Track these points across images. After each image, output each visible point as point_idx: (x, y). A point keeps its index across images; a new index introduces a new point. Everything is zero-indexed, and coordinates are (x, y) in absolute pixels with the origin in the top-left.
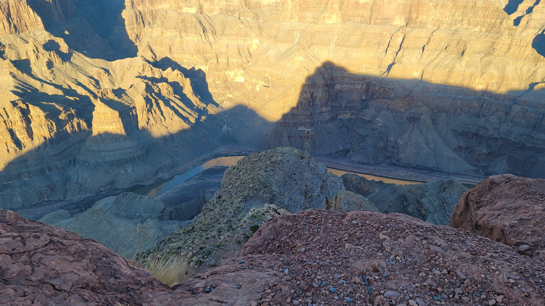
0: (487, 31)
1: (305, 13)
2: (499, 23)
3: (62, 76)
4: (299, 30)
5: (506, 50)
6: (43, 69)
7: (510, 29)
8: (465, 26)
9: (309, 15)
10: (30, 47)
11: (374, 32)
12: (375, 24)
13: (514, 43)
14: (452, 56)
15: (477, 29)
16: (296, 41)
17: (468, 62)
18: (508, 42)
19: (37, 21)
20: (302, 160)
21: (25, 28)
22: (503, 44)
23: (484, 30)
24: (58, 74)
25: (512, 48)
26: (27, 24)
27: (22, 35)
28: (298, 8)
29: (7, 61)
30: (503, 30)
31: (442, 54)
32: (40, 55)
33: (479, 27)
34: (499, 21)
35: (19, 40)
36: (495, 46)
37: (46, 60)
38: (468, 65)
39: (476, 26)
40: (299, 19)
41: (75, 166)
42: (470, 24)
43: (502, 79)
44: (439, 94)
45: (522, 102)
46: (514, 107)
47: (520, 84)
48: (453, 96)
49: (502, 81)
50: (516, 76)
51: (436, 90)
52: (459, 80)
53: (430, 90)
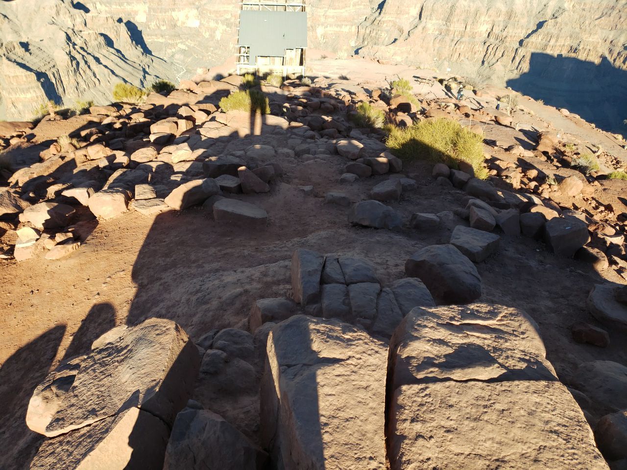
43: (510, 15)
44: (440, 37)
45: (529, 44)
46: (520, 50)
47: (529, 22)
48: (456, 39)
49: (509, 19)
50: (525, 12)
51: (437, 32)
52: (463, 17)
53: (430, 32)
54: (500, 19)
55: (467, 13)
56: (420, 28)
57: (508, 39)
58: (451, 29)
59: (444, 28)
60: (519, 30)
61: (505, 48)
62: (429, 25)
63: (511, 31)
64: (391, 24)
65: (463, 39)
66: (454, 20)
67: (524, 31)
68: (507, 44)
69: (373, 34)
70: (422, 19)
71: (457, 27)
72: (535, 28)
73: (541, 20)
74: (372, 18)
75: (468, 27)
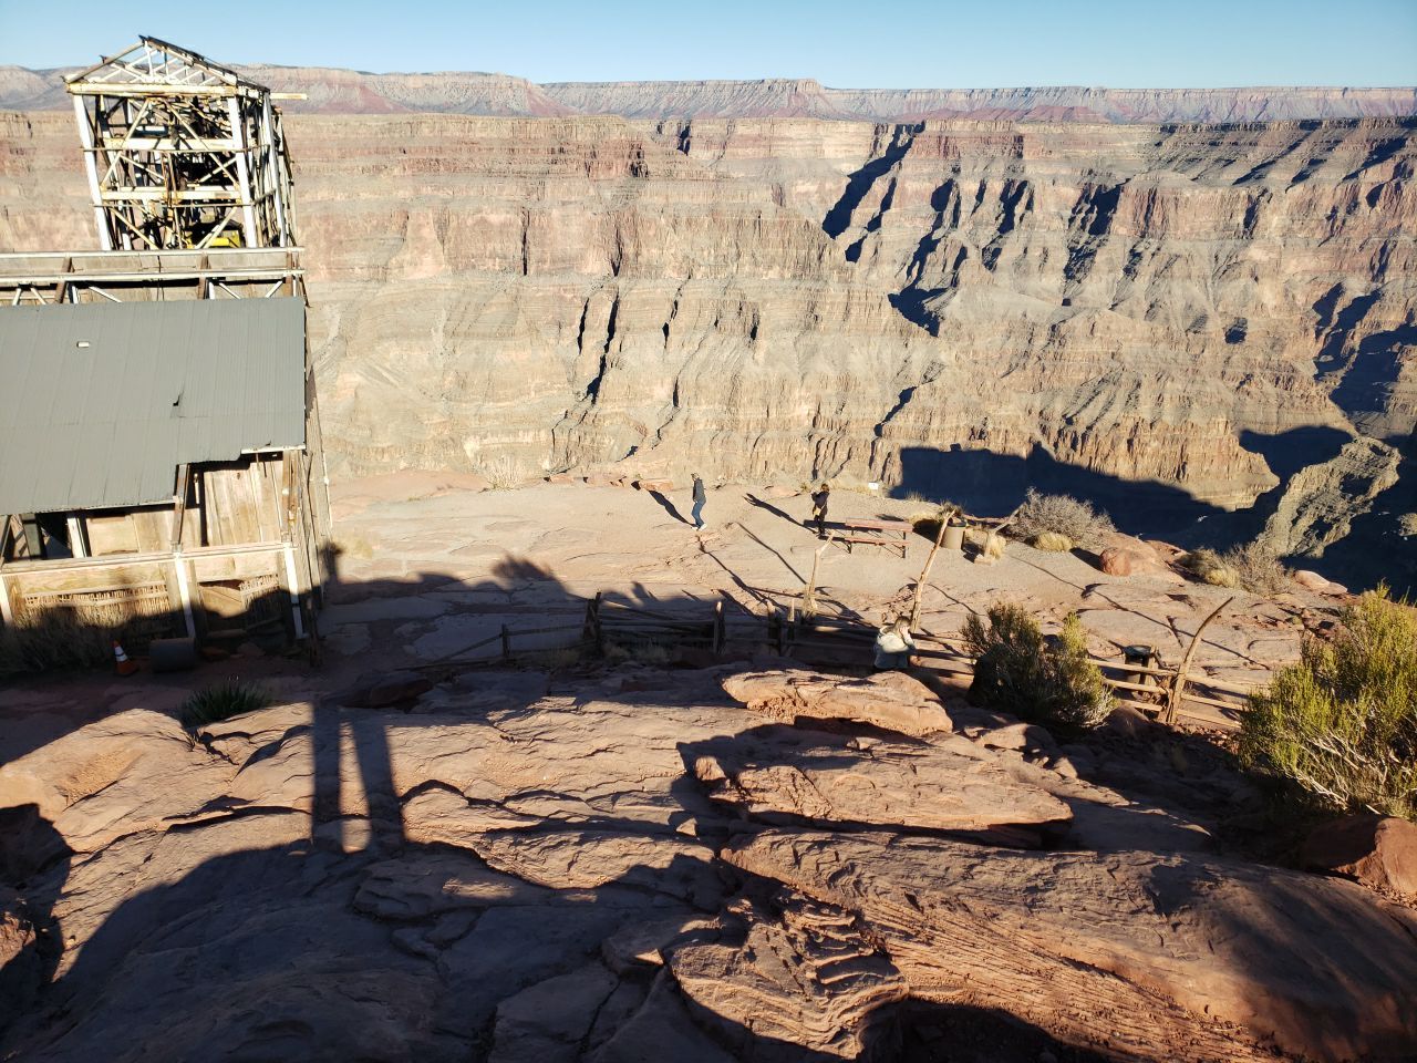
0: (794, 276)
2: (816, 257)
5: (840, 318)
7: (841, 270)
8: (747, 269)
11: (541, 294)
12: (539, 273)
13: (855, 300)
14: (734, 340)
15: (773, 274)
17: (768, 353)
18: (842, 298)
22: (832, 304)
23: (788, 275)
25: (852, 311)
30: (826, 272)
31: (711, 338)
33: (777, 268)
34: (814, 253)
36: (817, 311)
38: (771, 360)
39: (770, 267)
42: (756, 264)
43: (846, 383)
44: (721, 435)
45: (895, 432)
46: (880, 444)
47: (883, 392)
48: (754, 436)
49: (846, 389)
50: (872, 375)
51: (714, 427)
52: (758, 395)
53: (701, 427)
54: (829, 391)
55: (765, 387)
56: (679, 421)
57: (853, 426)
58: (741, 417)
59: (727, 417)
60: (870, 408)
61: (850, 441)
62: (696, 416)
63: (854, 411)
64: (619, 420)
65: (767, 435)
66: (742, 401)
67: (879, 410)
68: (853, 435)
69: (587, 442)
70: (680, 405)
71: (750, 413)
72: (897, 402)
73: (905, 387)
74: (580, 412)
75: (773, 412)
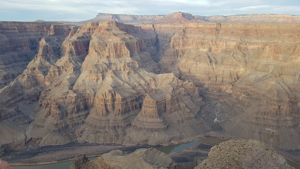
1: (278, 55)
3: (133, 80)
4: (273, 65)
6: (126, 76)
9: (281, 56)
10: (122, 65)
16: (270, 71)
19: (128, 53)
20: (266, 151)
21: (122, 56)
24: (132, 79)
26: (123, 54)
27: (120, 59)
28: (273, 52)
29: (111, 71)
32: (126, 69)
35: (118, 61)
37: (128, 71)
40: (273, 58)
41: (130, 127)
